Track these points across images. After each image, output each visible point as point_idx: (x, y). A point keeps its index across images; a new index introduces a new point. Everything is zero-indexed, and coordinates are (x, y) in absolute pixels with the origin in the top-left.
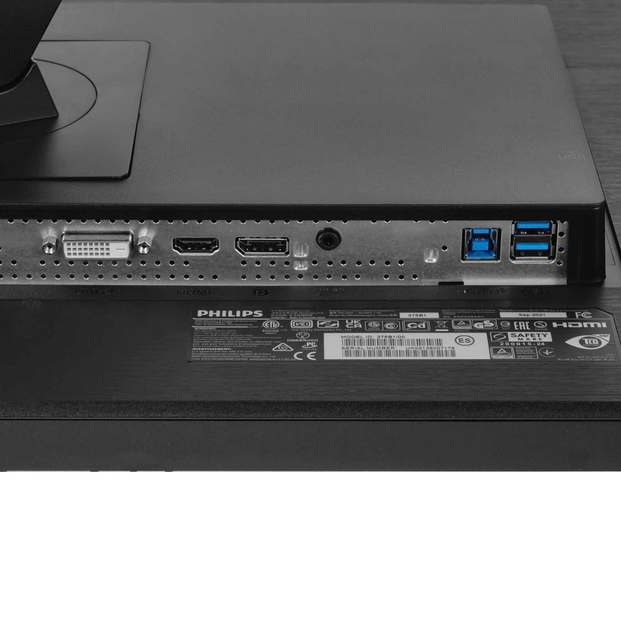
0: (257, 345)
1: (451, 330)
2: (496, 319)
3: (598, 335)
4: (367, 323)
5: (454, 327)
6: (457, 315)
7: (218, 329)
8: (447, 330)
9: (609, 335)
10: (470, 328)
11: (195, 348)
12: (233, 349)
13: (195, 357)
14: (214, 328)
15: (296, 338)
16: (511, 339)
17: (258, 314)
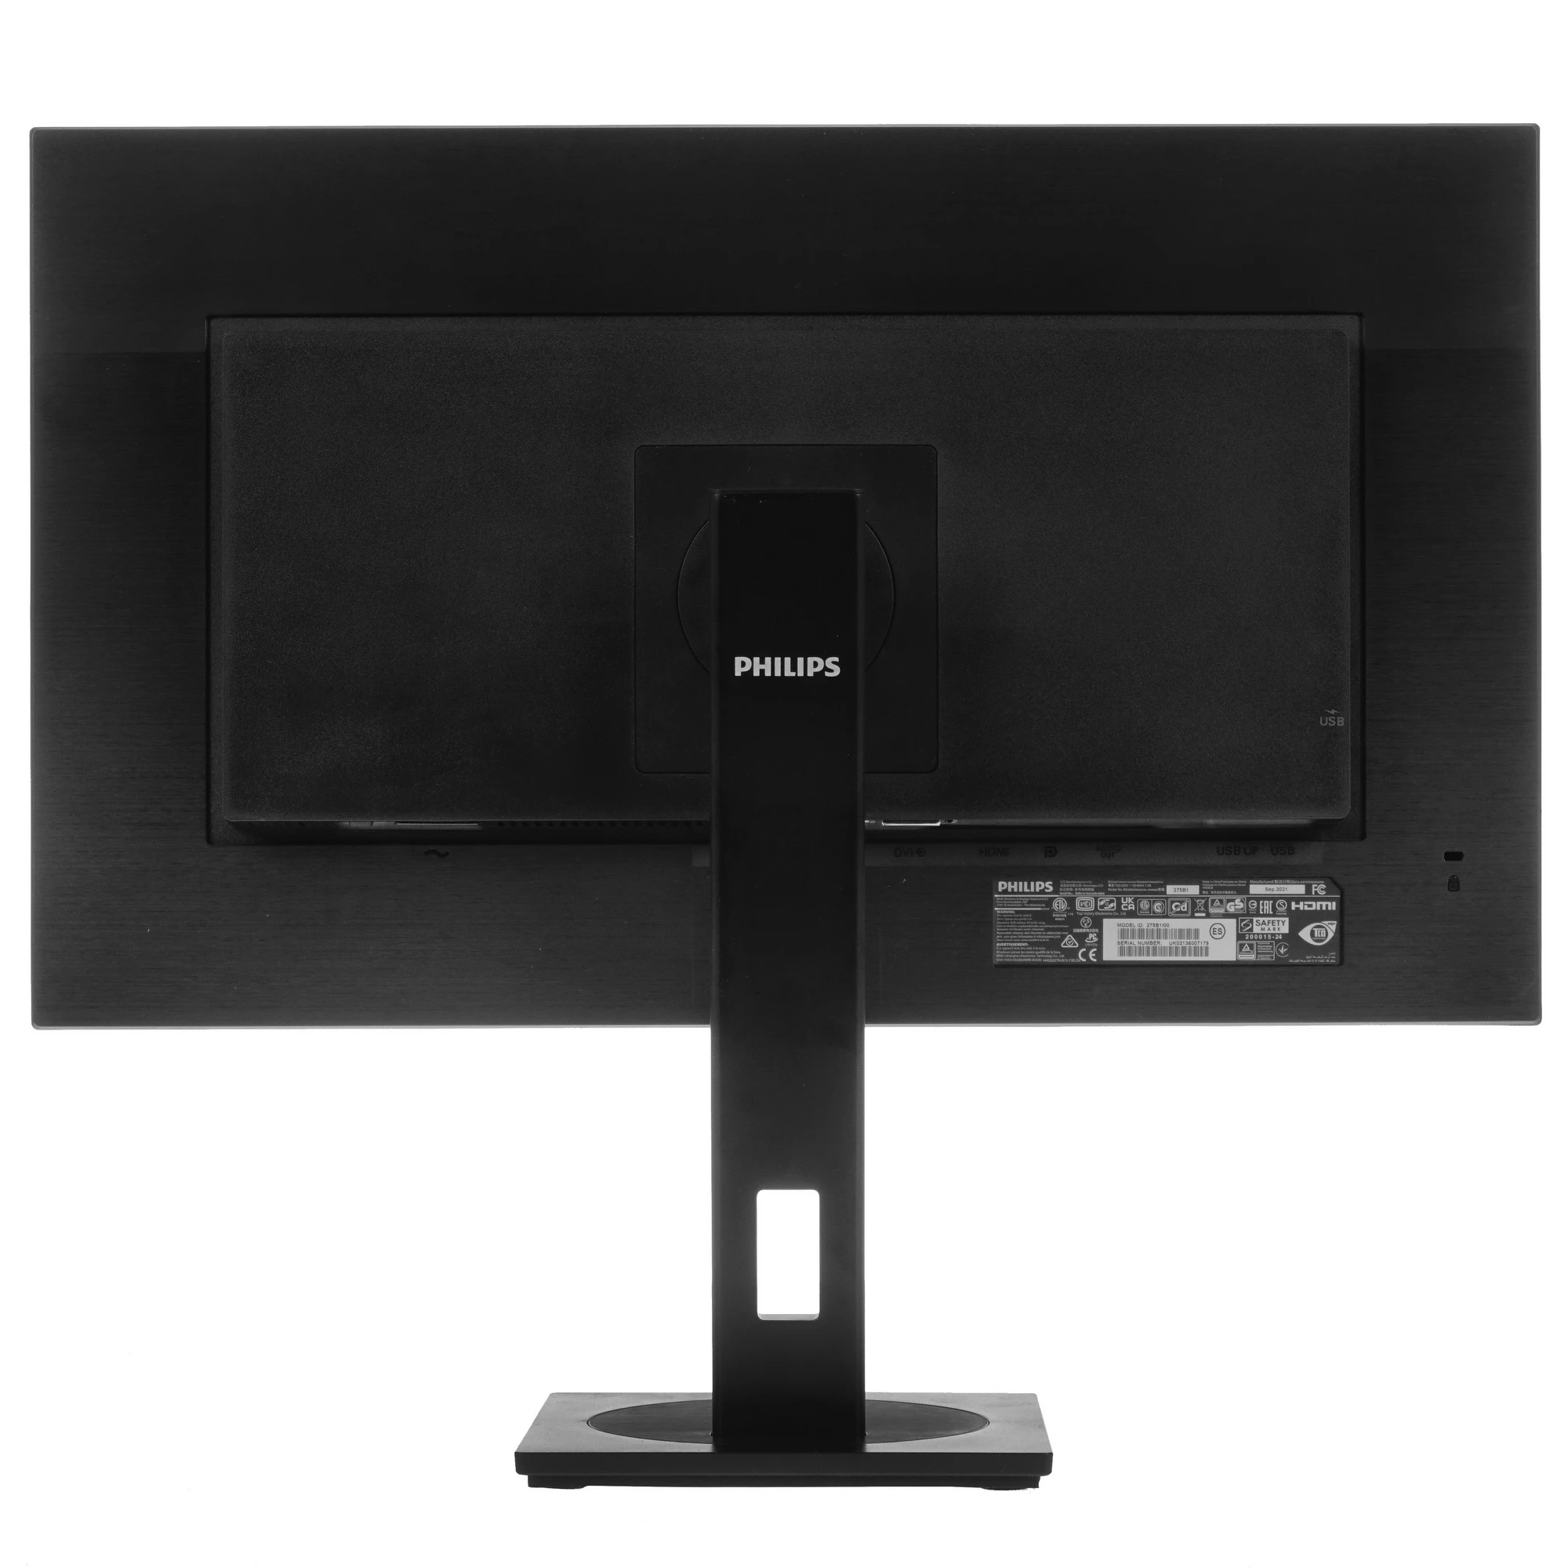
0: (1049, 939)
1: (1208, 916)
2: (1245, 896)
3: (1326, 922)
4: (1140, 901)
5: (1212, 910)
6: (1216, 888)
7: (1017, 912)
8: (1204, 915)
9: (1336, 922)
10: (1222, 911)
11: (1000, 942)
12: (1031, 944)
13: (999, 957)
14: (1011, 910)
15: (1080, 927)
16: (1257, 929)
17: (1049, 886)
